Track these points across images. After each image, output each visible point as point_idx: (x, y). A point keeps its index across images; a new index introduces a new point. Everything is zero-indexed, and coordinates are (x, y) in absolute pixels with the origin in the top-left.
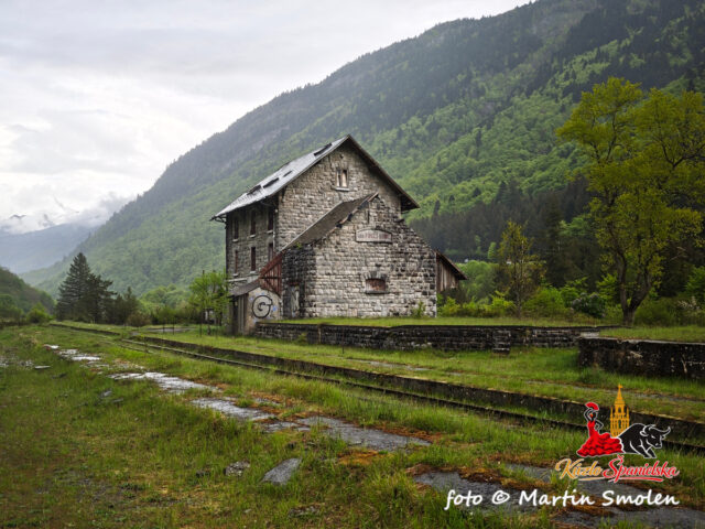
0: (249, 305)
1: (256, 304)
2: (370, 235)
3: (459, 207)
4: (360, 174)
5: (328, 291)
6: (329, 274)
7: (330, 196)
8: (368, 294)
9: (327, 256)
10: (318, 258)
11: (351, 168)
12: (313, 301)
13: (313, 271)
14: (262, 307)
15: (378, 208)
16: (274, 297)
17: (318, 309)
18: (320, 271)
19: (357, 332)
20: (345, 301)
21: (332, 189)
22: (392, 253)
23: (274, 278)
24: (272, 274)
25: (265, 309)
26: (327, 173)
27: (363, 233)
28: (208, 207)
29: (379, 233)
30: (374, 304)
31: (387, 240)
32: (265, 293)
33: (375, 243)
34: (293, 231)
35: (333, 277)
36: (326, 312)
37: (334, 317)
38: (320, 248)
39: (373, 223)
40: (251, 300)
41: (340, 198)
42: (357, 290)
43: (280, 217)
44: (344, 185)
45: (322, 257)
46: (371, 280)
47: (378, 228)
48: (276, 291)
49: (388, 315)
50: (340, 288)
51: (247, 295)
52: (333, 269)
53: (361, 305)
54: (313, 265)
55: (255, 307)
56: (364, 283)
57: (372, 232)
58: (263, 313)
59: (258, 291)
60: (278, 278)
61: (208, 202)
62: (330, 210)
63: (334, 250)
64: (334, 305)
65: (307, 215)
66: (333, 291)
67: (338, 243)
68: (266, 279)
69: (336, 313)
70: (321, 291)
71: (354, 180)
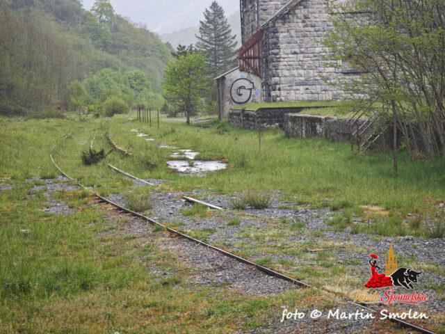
1: (234, 88)
2: (347, 5)
5: (295, 72)
6: (295, 53)
8: (345, 73)
9: (293, 33)
10: (281, 35)
12: (276, 84)
13: (275, 51)
14: (242, 91)
16: (255, 79)
17: (283, 93)
18: (284, 50)
20: (316, 82)
23: (254, 58)
24: (251, 53)
27: (338, 2)
32: (245, 75)
33: (354, 13)
35: (301, 57)
36: (293, 96)
38: (283, 24)
40: (228, 83)
42: (332, 69)
45: (286, 34)
46: (349, 57)
50: (310, 68)
51: (224, 78)
52: (300, 47)
53: (337, 87)
54: (275, 44)
56: (340, 61)
58: (244, 98)
59: (237, 74)
60: (259, 58)
63: (301, 25)
64: (302, 88)
66: (302, 72)
67: (307, 17)
68: (244, 59)
69: (305, 96)
70: (286, 73)
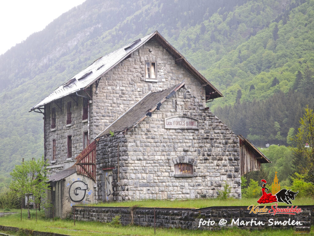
0: (66, 190)
1: (72, 189)
2: (178, 123)
3: (259, 96)
4: (168, 67)
5: (139, 175)
6: (140, 160)
7: (140, 87)
8: (176, 177)
10: (129, 145)
11: (159, 61)
12: (125, 185)
13: (124, 157)
14: (78, 191)
15: (185, 98)
16: (89, 181)
17: (131, 193)
18: (132, 157)
19: (167, 214)
20: (155, 184)
21: (142, 81)
22: (199, 139)
23: (89, 164)
24: (87, 160)
25: (81, 193)
26: (137, 67)
27: (171, 120)
28: (27, 99)
29: (186, 120)
30: (182, 187)
31: (194, 127)
32: (81, 178)
33: (183, 130)
34: (106, 120)
35: (144, 163)
36: (137, 195)
37: (145, 200)
38: (131, 135)
39: (180, 112)
40: (67, 185)
41: (149, 89)
42: (167, 174)
43: (94, 107)
44: (153, 76)
45: (133, 144)
46: (180, 165)
47: (185, 116)
48: (91, 177)
49: (196, 197)
50: (150, 172)
51: (64, 180)
52: (144, 155)
53: (171, 188)
54: (125, 151)
55: (72, 192)
56: (173, 168)
57: (179, 119)
58: (79, 197)
59: (75, 177)
60: (92, 164)
61: (27, 95)
62: (140, 100)
63: (144, 137)
64: (145, 189)
65: (118, 105)
66: (144, 175)
67: (148, 131)
68: (81, 165)
69: (147, 196)
70: (133, 176)
71: (162, 72)
